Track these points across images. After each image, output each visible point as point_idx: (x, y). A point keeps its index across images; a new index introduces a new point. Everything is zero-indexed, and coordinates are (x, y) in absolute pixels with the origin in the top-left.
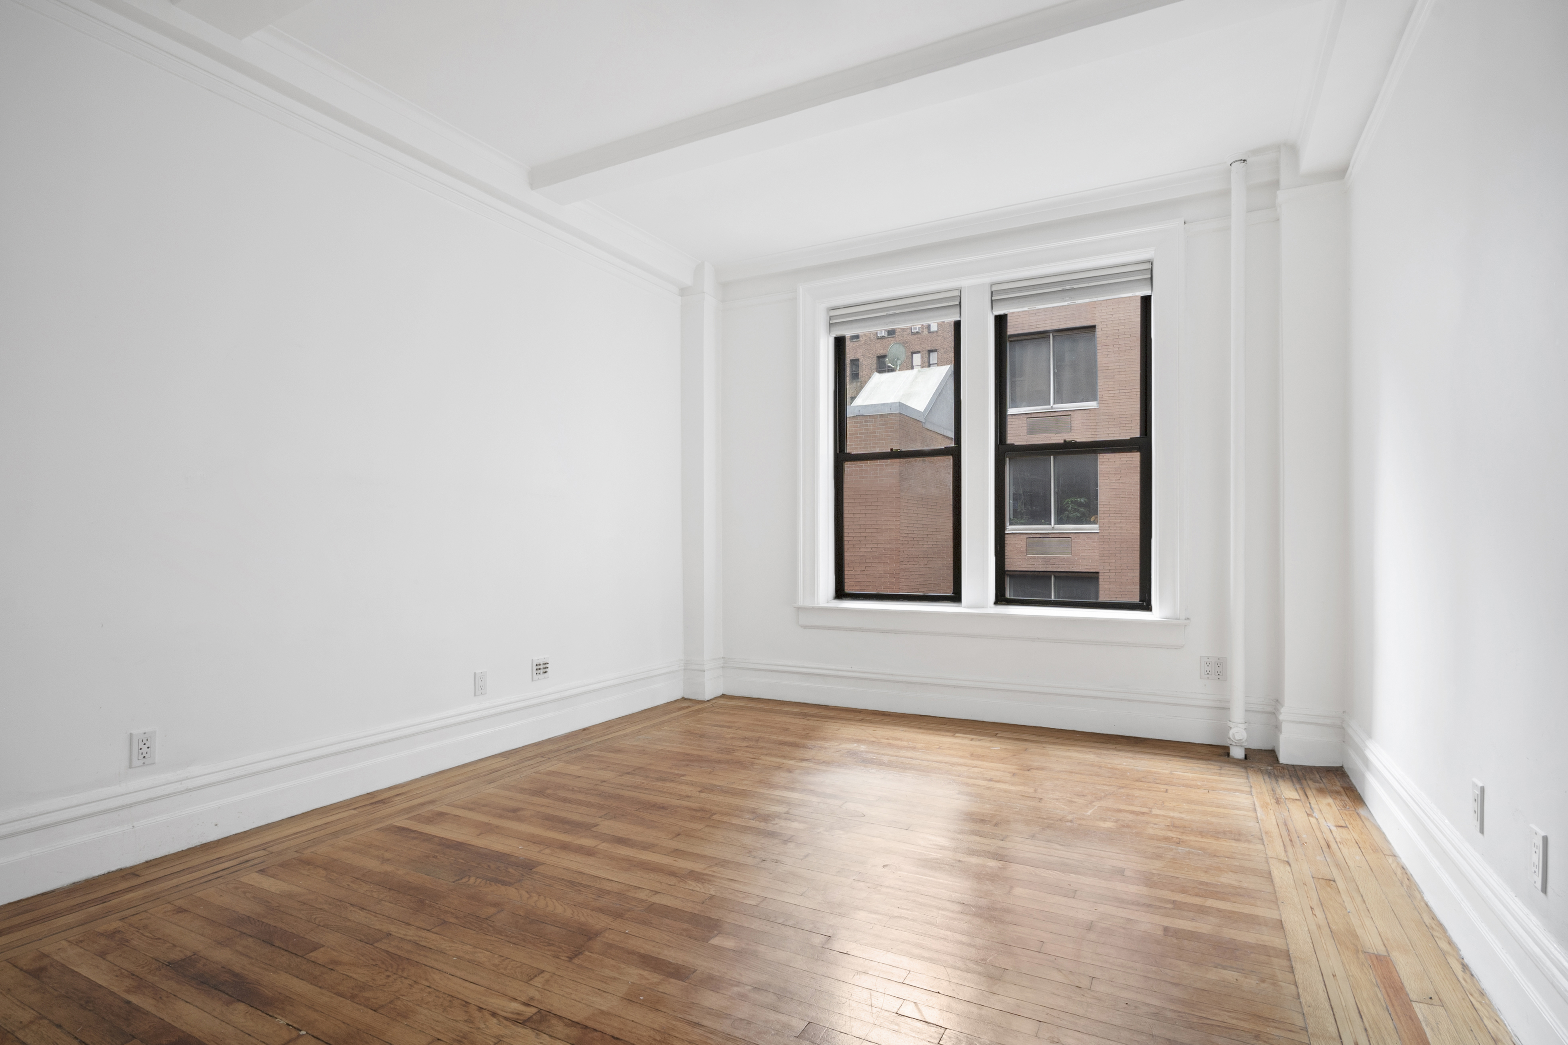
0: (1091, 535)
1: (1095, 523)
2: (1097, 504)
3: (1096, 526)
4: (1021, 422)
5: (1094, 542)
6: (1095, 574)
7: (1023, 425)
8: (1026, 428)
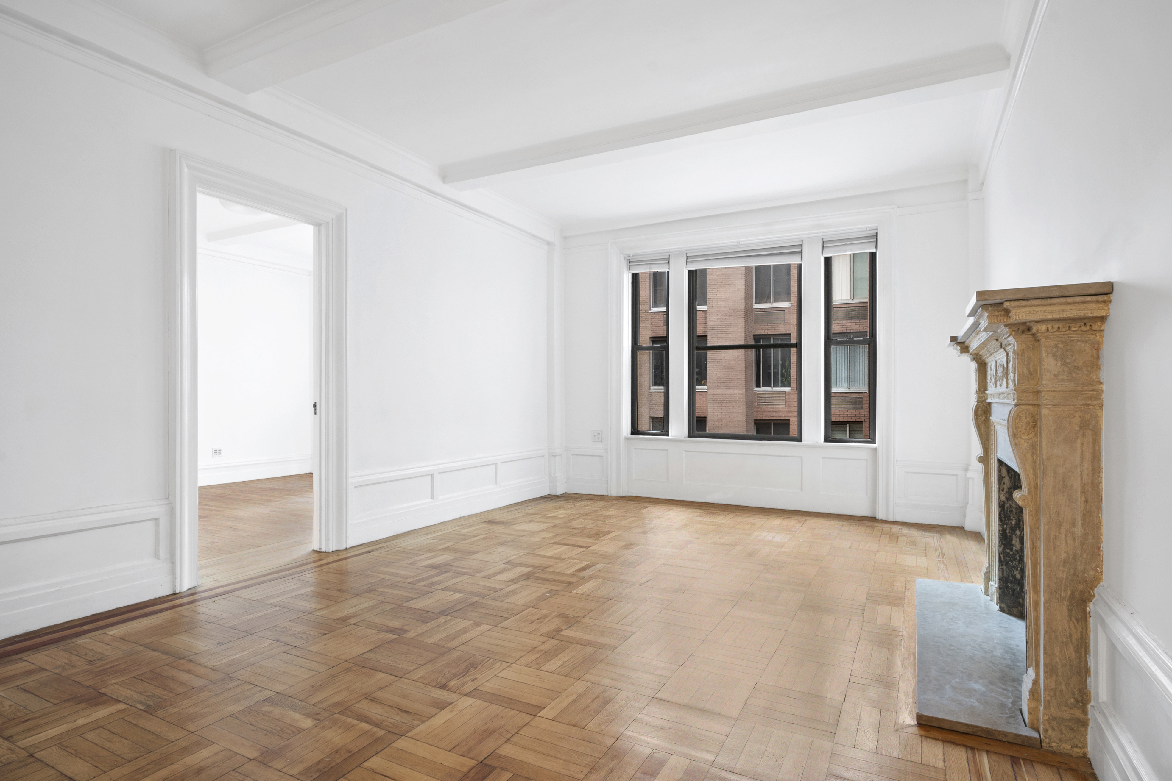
0: (702, 393)
1: (704, 385)
2: (706, 373)
3: (705, 387)
4: (660, 318)
5: (703, 397)
6: (704, 418)
7: (661, 319)
8: (663, 321)
